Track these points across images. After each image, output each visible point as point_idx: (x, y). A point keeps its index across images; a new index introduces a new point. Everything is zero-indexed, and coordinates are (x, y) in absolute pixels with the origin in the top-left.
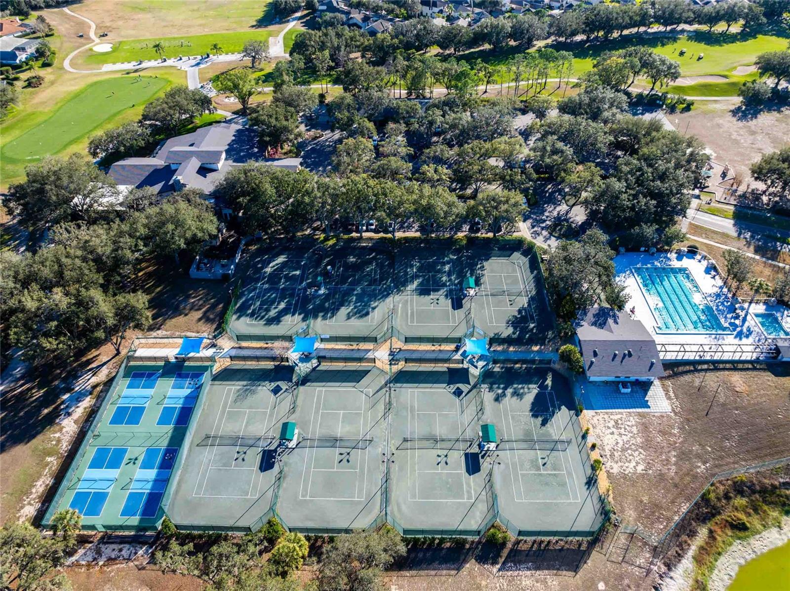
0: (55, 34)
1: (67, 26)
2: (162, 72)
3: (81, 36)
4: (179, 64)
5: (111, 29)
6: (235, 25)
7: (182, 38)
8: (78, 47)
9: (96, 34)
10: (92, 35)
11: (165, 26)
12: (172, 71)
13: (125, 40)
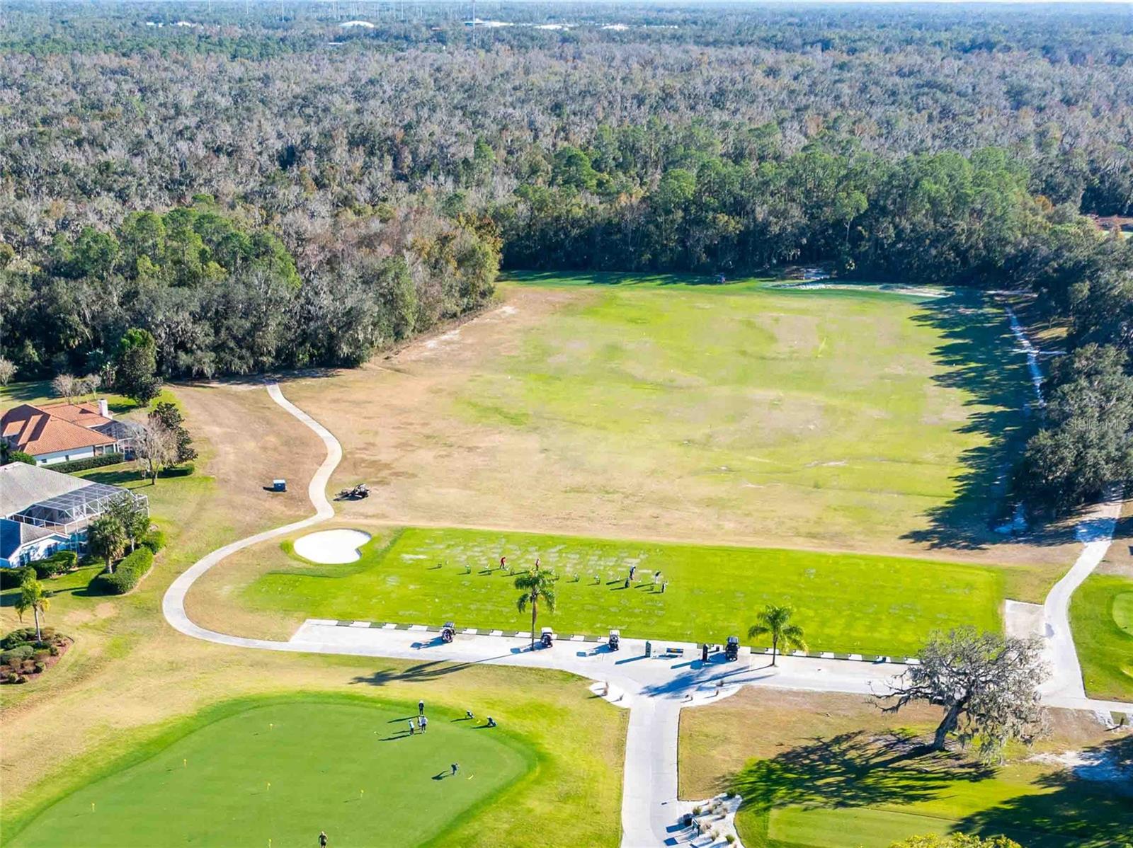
0: (198, 472)
1: (251, 445)
2: (520, 696)
3: (279, 488)
4: (599, 670)
5: (384, 473)
6: (840, 522)
7: (632, 548)
8: (248, 531)
9: (331, 483)
10: (318, 491)
11: (578, 490)
12: (566, 700)
13: (422, 524)
